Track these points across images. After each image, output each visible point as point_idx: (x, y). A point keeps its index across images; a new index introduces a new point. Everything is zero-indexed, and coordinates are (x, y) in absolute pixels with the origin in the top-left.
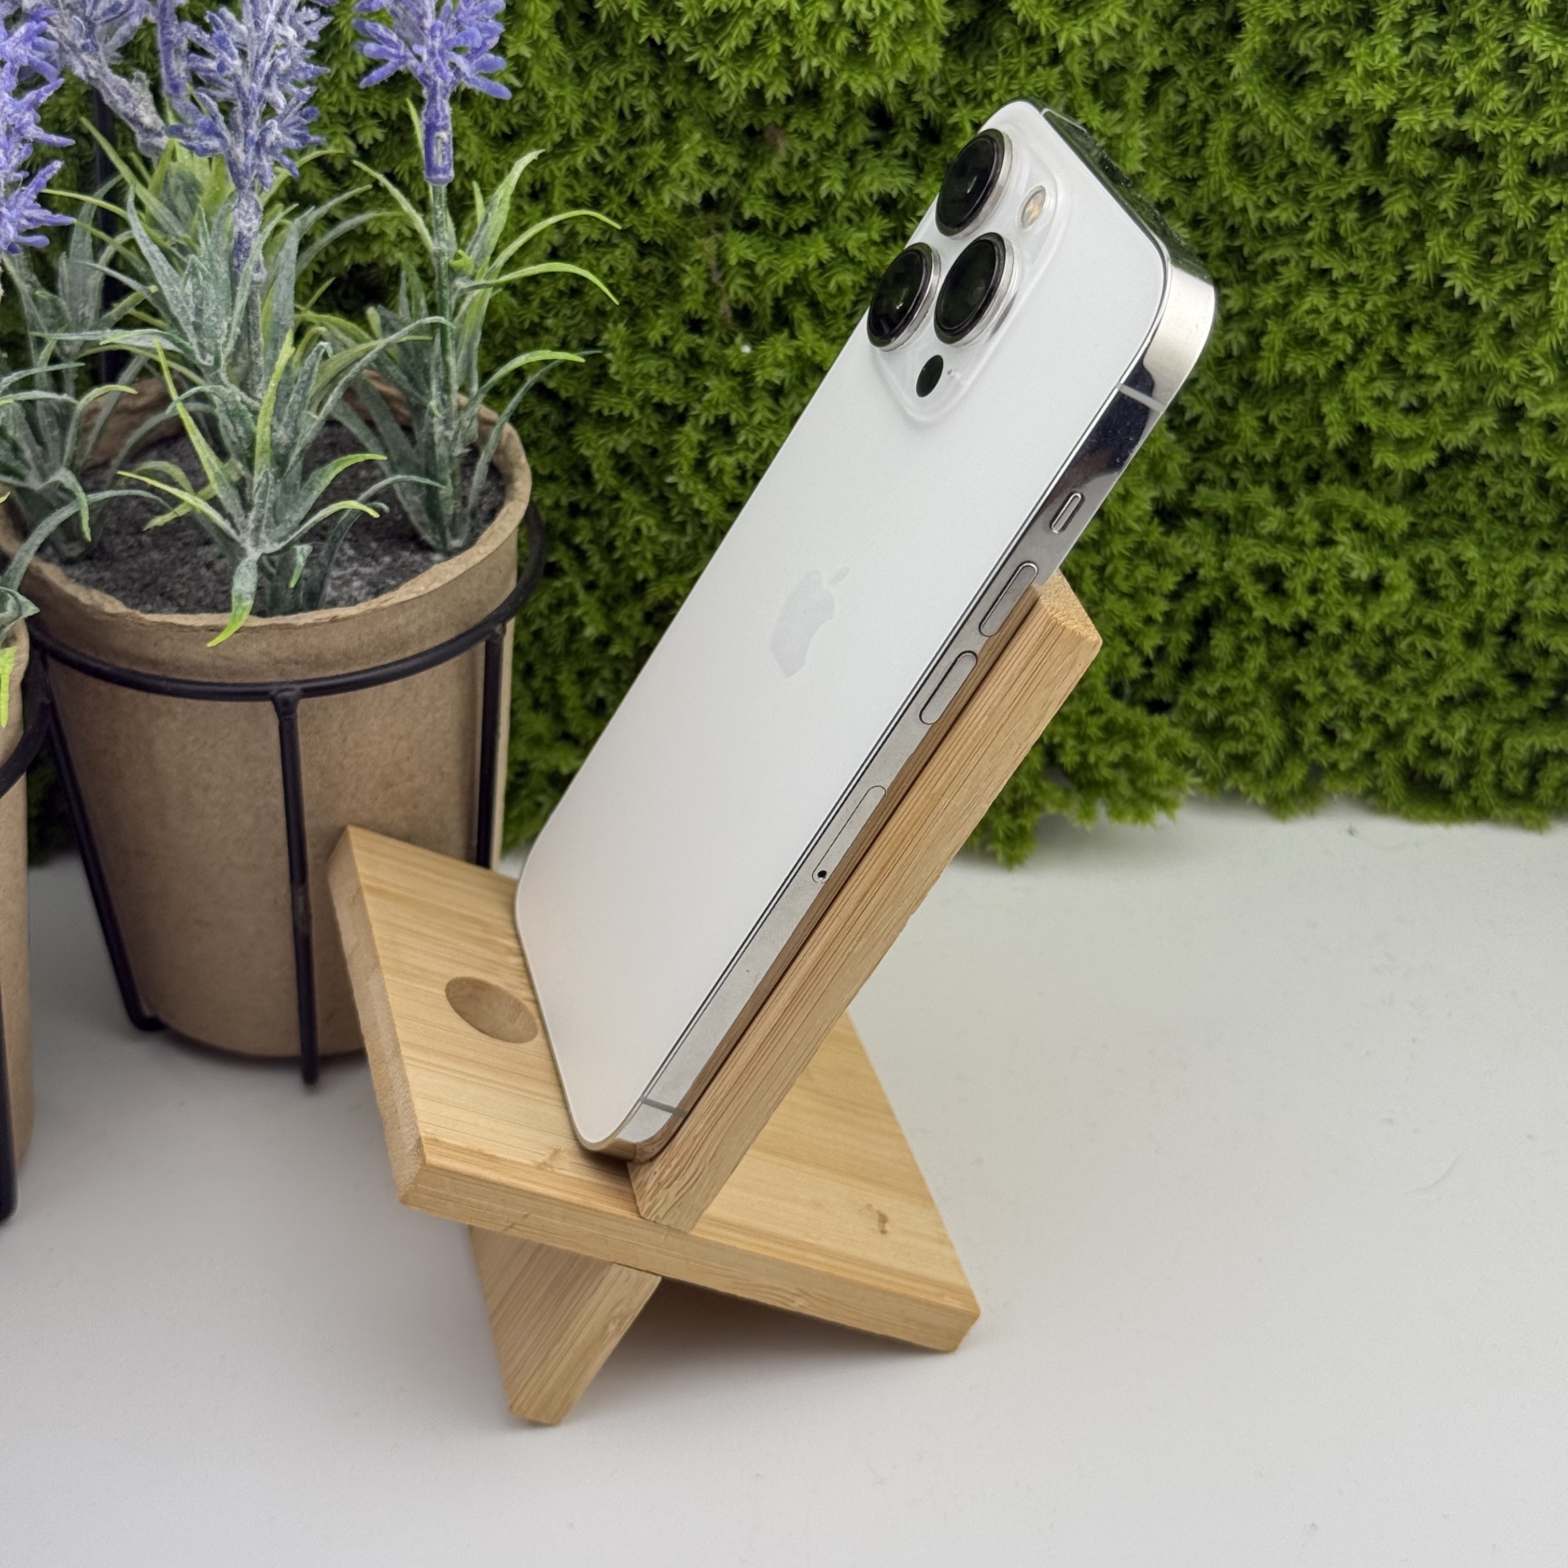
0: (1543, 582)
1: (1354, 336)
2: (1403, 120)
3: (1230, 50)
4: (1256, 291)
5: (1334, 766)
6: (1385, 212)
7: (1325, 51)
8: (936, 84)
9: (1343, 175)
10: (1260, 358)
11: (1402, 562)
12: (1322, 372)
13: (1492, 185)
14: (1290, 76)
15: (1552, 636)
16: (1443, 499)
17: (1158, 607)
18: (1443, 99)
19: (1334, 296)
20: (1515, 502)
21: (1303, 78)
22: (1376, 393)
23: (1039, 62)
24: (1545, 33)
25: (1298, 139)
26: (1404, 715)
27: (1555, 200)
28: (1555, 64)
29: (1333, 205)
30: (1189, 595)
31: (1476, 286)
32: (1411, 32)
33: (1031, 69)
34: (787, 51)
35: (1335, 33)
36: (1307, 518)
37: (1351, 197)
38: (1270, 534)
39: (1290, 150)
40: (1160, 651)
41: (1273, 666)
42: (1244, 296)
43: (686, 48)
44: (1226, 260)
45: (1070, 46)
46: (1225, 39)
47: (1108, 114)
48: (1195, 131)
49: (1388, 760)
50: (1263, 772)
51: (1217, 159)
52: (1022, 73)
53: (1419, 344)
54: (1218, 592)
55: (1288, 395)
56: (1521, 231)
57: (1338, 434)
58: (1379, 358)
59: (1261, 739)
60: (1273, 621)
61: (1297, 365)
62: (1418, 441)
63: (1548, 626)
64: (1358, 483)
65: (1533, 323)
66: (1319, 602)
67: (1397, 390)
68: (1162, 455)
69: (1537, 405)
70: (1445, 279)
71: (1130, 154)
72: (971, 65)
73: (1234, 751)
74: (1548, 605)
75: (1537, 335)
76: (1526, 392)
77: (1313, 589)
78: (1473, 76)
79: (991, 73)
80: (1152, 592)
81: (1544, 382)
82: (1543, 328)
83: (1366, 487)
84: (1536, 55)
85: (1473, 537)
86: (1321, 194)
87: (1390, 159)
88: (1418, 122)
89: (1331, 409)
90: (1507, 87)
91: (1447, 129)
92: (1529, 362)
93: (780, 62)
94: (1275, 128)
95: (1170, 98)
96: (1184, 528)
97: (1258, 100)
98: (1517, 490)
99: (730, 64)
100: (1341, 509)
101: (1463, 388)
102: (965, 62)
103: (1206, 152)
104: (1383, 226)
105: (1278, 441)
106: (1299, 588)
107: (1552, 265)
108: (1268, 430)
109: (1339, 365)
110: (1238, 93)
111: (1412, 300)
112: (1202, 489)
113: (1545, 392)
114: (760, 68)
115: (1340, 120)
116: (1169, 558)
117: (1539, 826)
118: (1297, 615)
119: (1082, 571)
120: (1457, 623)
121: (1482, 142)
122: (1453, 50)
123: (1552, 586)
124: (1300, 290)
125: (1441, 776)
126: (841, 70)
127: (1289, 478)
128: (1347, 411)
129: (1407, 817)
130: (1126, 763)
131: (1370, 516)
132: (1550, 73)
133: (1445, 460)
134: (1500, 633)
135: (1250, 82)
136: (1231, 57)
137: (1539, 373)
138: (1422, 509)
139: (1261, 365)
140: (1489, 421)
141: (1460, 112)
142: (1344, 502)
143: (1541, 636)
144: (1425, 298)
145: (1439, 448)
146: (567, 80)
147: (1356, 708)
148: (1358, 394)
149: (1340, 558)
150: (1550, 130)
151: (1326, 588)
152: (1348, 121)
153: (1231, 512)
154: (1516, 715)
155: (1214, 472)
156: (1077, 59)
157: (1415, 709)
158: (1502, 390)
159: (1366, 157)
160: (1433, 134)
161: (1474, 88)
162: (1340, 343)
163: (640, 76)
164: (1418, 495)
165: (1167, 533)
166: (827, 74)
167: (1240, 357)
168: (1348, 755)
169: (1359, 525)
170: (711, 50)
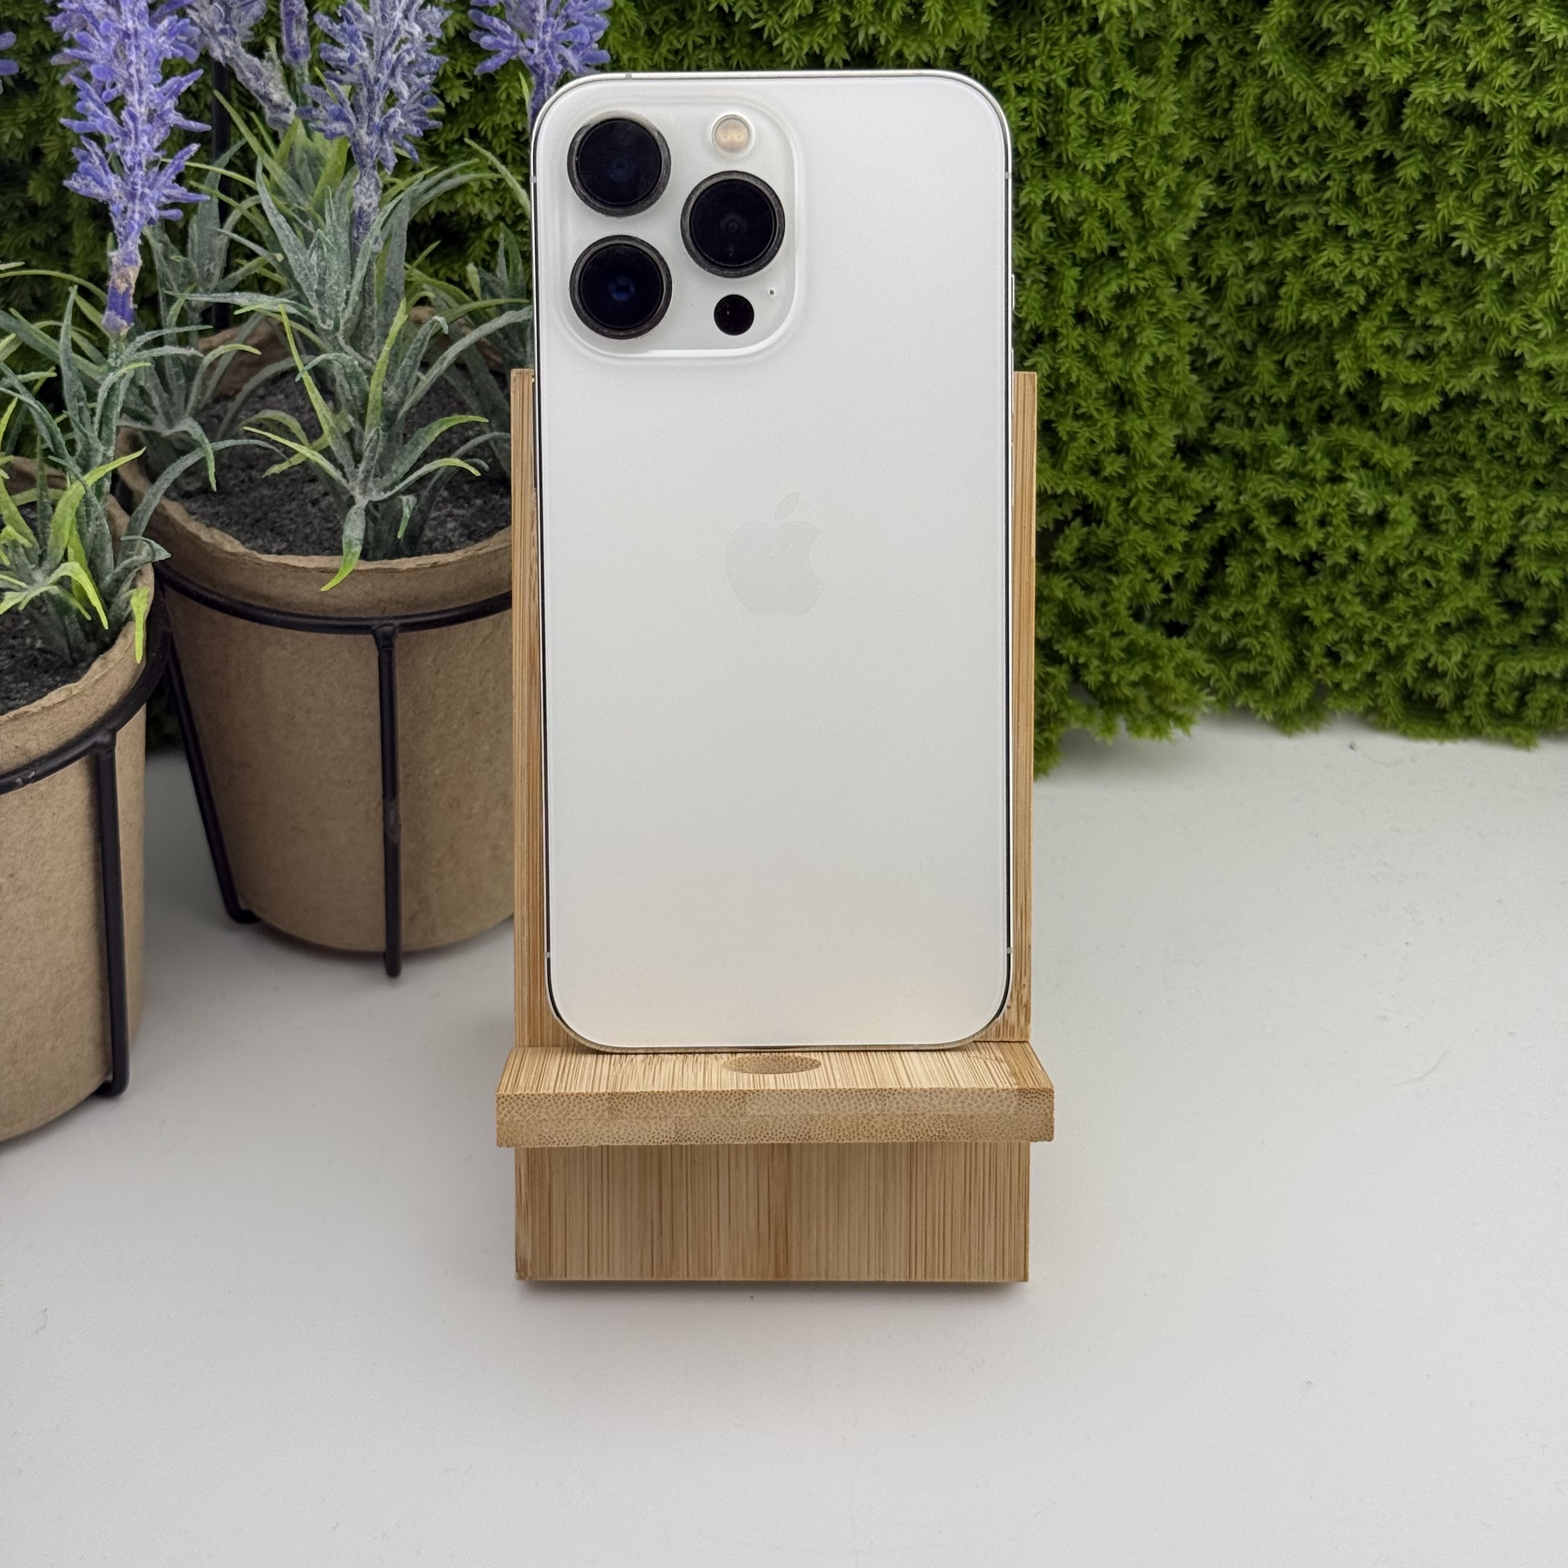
0: (1537, 519)
1: (1366, 288)
2: (1417, 92)
3: (1258, 21)
4: (1277, 245)
5: (1338, 686)
6: (1399, 175)
7: (1347, 25)
8: (984, 47)
9: (1361, 139)
10: (1279, 307)
11: (1406, 498)
12: (1336, 322)
13: (1499, 152)
14: (1312, 46)
15: (1543, 568)
16: (1446, 440)
17: (1179, 538)
18: (1455, 73)
19: (1349, 251)
20: (1512, 445)
21: (1325, 48)
22: (1386, 342)
23: (1080, 31)
24: (1551, 17)
25: (1320, 105)
26: (1404, 640)
27: (1557, 168)
28: (1560, 45)
29: (1350, 166)
30: (1207, 525)
31: (1480, 244)
32: (1427, 10)
33: (1072, 37)
34: (846, 19)
35: (1357, 9)
36: (1319, 456)
37: (1366, 158)
38: (1284, 469)
39: (1312, 114)
40: (1178, 577)
41: (1284, 593)
42: (1265, 250)
43: (752, 16)
44: (1248, 214)
45: (1109, 16)
46: (1253, 10)
47: (1142, 79)
48: (1223, 94)
49: (1388, 681)
50: (1273, 691)
51: (1243, 121)
52: (1063, 40)
53: (1426, 298)
54: (1235, 524)
55: (1304, 341)
56: (1525, 195)
57: (1349, 379)
58: (1390, 309)
59: (1271, 660)
60: (1285, 552)
61: (1312, 314)
62: (1424, 387)
63: (1541, 559)
64: (1367, 423)
65: (1533, 280)
66: (1328, 535)
67: (1405, 339)
68: (1185, 395)
69: (1535, 356)
70: (1453, 239)
71: (1163, 117)
72: (1016, 33)
73: (1245, 671)
74: (1540, 540)
75: (1536, 292)
76: (1526, 344)
77: (1322, 522)
78: (1484, 54)
79: (1034, 39)
80: (1173, 523)
81: (1542, 335)
82: (1543, 286)
83: (1374, 427)
84: (1543, 36)
85: (1474, 476)
86: (1340, 157)
87: (1405, 126)
88: (1432, 94)
89: (1344, 356)
90: (1516, 63)
91: (1459, 100)
92: (1528, 316)
93: (838, 29)
94: (1299, 94)
95: (1201, 63)
96: (1203, 463)
97: (1283, 69)
98: (1516, 433)
99: (792, 31)
100: (1350, 449)
101: (1467, 338)
102: (1010, 27)
103: (1234, 115)
104: (1396, 187)
105: (1294, 383)
106: (1310, 523)
107: (1553, 228)
108: (1284, 373)
109: (1352, 314)
110: (1264, 62)
111: (1421, 256)
112: (1219, 426)
113: (1543, 344)
114: (821, 35)
115: (1359, 89)
116: (1189, 492)
117: (1527, 744)
118: (1307, 546)
119: (1109, 504)
120: (1455, 556)
121: (1491, 113)
122: (1465, 29)
123: (1545, 523)
124: (1317, 245)
125: (1437, 696)
126: (896, 38)
127: (1302, 419)
128: (1358, 358)
129: (1404, 734)
130: (1145, 681)
131: (1377, 456)
132: (1555, 52)
133: (1448, 403)
134: (1495, 565)
135: (1276, 52)
136: (1259, 29)
137: (1538, 326)
138: (1425, 449)
139: (1278, 314)
140: (1490, 370)
141: (1470, 86)
142: (1353, 442)
143: (1534, 568)
144: (1433, 254)
145: (1443, 393)
146: (639, 43)
147: (1360, 632)
148: (1369, 343)
149: (1348, 495)
150: (1553, 104)
151: (1335, 522)
152: (1366, 91)
153: (1248, 449)
154: (1509, 641)
155: (1232, 410)
156: (1115, 28)
157: (1414, 634)
158: (1503, 342)
159: (1382, 123)
160: (1447, 103)
161: (1485, 65)
162: (1354, 295)
163: (707, 40)
164: (1421, 436)
165: (1188, 469)
166: (883, 41)
167: (1260, 304)
168: (1351, 676)
169: (1366, 463)
170: (775, 18)
